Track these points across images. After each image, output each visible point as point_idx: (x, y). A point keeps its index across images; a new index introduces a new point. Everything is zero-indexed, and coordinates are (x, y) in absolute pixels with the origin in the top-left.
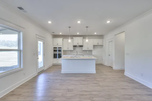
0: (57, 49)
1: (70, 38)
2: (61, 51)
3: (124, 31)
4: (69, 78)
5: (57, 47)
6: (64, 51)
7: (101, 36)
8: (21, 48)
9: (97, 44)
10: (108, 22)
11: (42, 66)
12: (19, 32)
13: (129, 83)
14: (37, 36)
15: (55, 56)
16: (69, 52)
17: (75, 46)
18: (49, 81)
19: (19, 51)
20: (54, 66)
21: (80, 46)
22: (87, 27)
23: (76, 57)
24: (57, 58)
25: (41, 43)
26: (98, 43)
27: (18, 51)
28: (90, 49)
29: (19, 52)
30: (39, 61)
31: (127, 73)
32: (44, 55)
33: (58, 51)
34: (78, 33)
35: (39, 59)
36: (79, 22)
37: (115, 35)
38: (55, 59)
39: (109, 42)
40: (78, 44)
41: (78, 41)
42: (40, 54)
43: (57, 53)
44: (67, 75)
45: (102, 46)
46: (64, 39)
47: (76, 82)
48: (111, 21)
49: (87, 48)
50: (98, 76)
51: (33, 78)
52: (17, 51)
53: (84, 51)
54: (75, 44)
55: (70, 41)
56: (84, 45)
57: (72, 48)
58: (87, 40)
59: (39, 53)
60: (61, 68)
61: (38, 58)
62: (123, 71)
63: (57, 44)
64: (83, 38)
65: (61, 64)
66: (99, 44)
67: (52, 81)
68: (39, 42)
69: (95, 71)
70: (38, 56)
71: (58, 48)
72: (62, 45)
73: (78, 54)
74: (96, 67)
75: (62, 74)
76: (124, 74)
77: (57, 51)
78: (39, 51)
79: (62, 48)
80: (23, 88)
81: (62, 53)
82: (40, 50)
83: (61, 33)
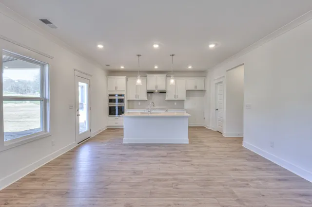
0: (117, 98)
1: (139, 76)
2: (123, 102)
3: (243, 64)
4: (136, 152)
5: (117, 93)
6: (129, 101)
7: (201, 73)
8: (47, 96)
9: (193, 89)
10: (212, 46)
11: (87, 130)
12: (42, 65)
13: (248, 160)
14: (77, 73)
15: (112, 111)
16: (139, 103)
17: (150, 92)
18: (99, 157)
19: (43, 100)
20: (110, 129)
21: (160, 92)
22: (173, 55)
23: (151, 113)
24: (115, 114)
25: (85, 85)
26: (196, 87)
27: (40, 100)
28: (180, 98)
29: (43, 102)
30: (80, 122)
31: (246, 144)
32: (90, 108)
33: (118, 102)
34: (156, 67)
35: (80, 116)
36: (156, 46)
37: (227, 71)
38: (112, 118)
39: (217, 84)
40: (156, 87)
41: (156, 82)
42: (82, 108)
43: (117, 105)
44: (134, 146)
45: (203, 92)
46: (129, 79)
47: (151, 158)
48: (216, 45)
49: (175, 96)
50: (192, 149)
51: (69, 151)
52: (39, 102)
53: (169, 101)
54: (150, 88)
55: (139, 81)
56: (168, 90)
57: (144, 97)
58: (172, 81)
59: (80, 106)
60: (122, 135)
61: (78, 115)
62: (240, 140)
63: (116, 88)
64: (167, 76)
65: (123, 126)
66: (198, 89)
67: (106, 157)
68: (80, 84)
69: (188, 139)
70: (78, 110)
71: (117, 95)
72: (125, 89)
73: (155, 108)
74: (189, 133)
75: (125, 145)
76: (243, 146)
77: (115, 102)
78: (80, 101)
79: (125, 96)
80: (51, 168)
81: (125, 105)
82: (82, 100)
83: (122, 67)
